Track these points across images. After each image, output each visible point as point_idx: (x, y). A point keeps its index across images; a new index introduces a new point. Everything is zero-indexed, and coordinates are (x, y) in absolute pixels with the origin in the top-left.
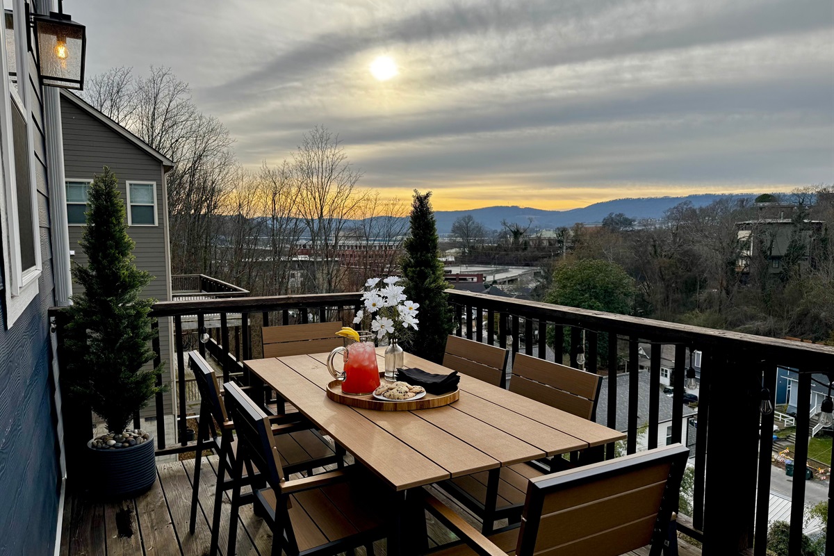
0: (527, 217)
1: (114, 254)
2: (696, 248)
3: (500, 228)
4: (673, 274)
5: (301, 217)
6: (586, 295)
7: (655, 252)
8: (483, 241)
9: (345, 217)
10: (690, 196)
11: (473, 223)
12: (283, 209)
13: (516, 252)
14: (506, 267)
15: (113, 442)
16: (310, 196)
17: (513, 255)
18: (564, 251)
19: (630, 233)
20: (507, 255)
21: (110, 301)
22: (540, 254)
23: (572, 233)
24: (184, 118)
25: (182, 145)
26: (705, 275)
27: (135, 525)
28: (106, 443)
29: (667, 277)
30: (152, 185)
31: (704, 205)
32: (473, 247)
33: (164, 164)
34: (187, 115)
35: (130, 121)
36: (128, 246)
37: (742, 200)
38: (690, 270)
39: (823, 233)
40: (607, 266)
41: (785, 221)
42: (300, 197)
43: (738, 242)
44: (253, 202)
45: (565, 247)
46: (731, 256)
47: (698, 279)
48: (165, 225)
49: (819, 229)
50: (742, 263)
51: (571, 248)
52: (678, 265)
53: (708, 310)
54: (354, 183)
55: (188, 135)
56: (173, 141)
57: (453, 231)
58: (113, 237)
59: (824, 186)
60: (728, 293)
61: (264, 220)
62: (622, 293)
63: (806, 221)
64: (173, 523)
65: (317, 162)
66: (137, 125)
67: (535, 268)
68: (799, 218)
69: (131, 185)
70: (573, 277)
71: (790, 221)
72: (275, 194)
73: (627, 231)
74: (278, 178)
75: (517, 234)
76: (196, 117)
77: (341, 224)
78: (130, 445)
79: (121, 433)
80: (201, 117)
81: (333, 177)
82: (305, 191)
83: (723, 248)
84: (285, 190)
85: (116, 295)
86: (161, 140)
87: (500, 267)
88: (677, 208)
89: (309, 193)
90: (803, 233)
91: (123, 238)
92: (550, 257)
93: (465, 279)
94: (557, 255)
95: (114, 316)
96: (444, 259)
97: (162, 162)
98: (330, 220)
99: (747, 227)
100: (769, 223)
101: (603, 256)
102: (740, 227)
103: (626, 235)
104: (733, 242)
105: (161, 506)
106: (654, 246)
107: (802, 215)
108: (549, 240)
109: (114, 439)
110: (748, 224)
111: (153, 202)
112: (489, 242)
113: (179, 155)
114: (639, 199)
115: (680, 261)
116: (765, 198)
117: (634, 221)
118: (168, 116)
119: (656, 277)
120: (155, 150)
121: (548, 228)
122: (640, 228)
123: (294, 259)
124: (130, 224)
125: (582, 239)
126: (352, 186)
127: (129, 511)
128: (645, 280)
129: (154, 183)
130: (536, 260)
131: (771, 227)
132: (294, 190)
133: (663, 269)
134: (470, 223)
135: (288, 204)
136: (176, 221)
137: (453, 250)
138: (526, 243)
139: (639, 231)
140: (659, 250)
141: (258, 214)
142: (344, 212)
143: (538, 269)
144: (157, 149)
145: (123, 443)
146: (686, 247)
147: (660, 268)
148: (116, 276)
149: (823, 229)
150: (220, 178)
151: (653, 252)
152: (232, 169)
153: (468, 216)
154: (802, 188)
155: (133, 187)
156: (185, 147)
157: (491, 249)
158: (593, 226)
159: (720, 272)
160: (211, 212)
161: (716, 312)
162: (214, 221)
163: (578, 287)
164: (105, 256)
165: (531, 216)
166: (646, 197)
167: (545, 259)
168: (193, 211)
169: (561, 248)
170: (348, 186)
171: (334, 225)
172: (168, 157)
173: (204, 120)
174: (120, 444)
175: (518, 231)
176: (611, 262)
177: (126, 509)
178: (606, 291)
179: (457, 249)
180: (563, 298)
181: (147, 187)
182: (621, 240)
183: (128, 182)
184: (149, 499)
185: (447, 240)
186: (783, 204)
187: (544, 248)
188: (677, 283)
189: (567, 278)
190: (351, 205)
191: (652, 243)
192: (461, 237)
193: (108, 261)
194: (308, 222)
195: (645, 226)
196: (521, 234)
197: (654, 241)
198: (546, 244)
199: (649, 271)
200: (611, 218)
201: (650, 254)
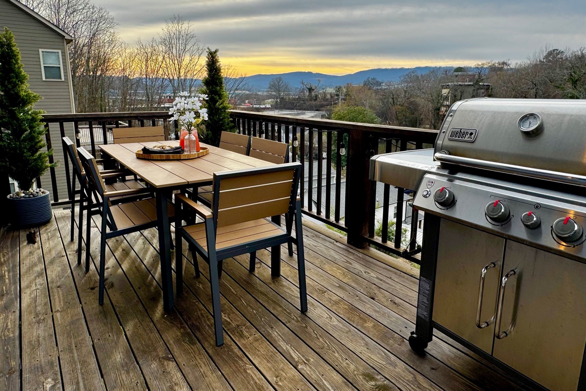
0: (317, 79)
1: (15, 81)
2: (418, 100)
3: (300, 86)
4: (404, 116)
5: (166, 77)
7: (394, 102)
8: (289, 95)
9: (195, 78)
10: (416, 68)
11: (282, 82)
12: (153, 71)
13: (310, 102)
14: (304, 111)
15: (23, 195)
16: (171, 63)
17: (308, 103)
18: (340, 101)
19: (380, 90)
20: (305, 103)
21: (15, 110)
22: (325, 103)
23: (345, 90)
24: (81, 7)
25: (81, 26)
26: (422, 117)
27: (38, 239)
28: (18, 195)
29: (400, 118)
30: (58, 53)
31: (424, 73)
32: (282, 98)
33: (66, 38)
34: (83, 5)
35: (42, 9)
36: (24, 78)
37: (446, 70)
38: (413, 114)
39: (490, 91)
40: (365, 111)
41: (469, 84)
42: (165, 63)
43: (442, 96)
44: (133, 67)
45: (340, 99)
46: (437, 104)
47: (418, 118)
48: (69, 80)
49: (488, 89)
51: (344, 99)
52: (407, 110)
54: (201, 54)
55: (85, 19)
56: (74, 23)
57: (270, 88)
58: (13, 71)
59: (493, 62)
61: (140, 79)
63: (480, 84)
64: (61, 237)
65: (175, 40)
66: (48, 11)
67: (322, 112)
68: (477, 82)
69: (43, 52)
70: (344, 117)
71: (472, 83)
72: (147, 61)
73: (378, 89)
74: (149, 50)
75: (310, 90)
76: (90, 7)
77: (193, 82)
78: (34, 196)
79: (28, 190)
80: (94, 6)
81: (186, 50)
82: (168, 59)
83: (433, 100)
84: (154, 58)
85: (19, 107)
86: (65, 22)
87: (300, 112)
88: (408, 75)
89: (171, 61)
90: (479, 91)
91: (21, 72)
92: (331, 105)
94: (336, 104)
95: (18, 119)
96: (264, 106)
97: (64, 37)
98: (185, 80)
99: (447, 87)
100: (460, 85)
101: (363, 105)
102: (443, 87)
103: (377, 92)
104: (439, 96)
105: (55, 230)
106: (393, 98)
107: (479, 80)
108: (331, 94)
109: (23, 193)
110: (448, 85)
111: (60, 64)
112: (293, 94)
113: (79, 34)
114: (386, 69)
115: (408, 108)
116: (459, 69)
117: (383, 83)
118: (70, 5)
119: (394, 118)
120: (61, 29)
121: (330, 87)
122: (386, 87)
123: (162, 106)
124: (44, 79)
125: (350, 93)
126: (200, 56)
127: (35, 233)
128: (387, 120)
129: (60, 51)
130: (323, 107)
131: (461, 87)
132: (160, 58)
133: (398, 113)
134: (281, 82)
135: (157, 68)
136: (80, 79)
137: (270, 100)
138: (316, 96)
139: (385, 89)
140: (396, 101)
141: (137, 76)
142: (195, 73)
143: (324, 113)
144: (62, 29)
145: (29, 195)
146: (412, 99)
147: (396, 112)
148: (17, 95)
149: (490, 89)
150: (109, 50)
151: (392, 102)
152: (117, 44)
153: (279, 78)
154: (480, 64)
155: (45, 53)
156: (83, 27)
157: (294, 99)
158: (357, 85)
159: (430, 115)
160: (104, 73)
162: (106, 80)
164: (10, 83)
165: (319, 79)
166: (390, 68)
167: (328, 106)
168: (92, 73)
169: (338, 99)
170: (197, 57)
171: (188, 83)
172: (71, 34)
173: (96, 9)
174: (28, 196)
175: (311, 88)
176: (367, 108)
177: (33, 232)
179: (272, 100)
181: (54, 54)
182: (374, 95)
183: (40, 50)
184: (47, 227)
185: (265, 93)
186: (470, 73)
187: (328, 99)
188: (405, 121)
190: (199, 69)
191: (392, 96)
192: (275, 91)
193: (12, 86)
194: (170, 81)
195: (388, 86)
196: (313, 90)
197: (393, 95)
198: (328, 96)
199: (389, 114)
200: (369, 81)
201: (391, 103)
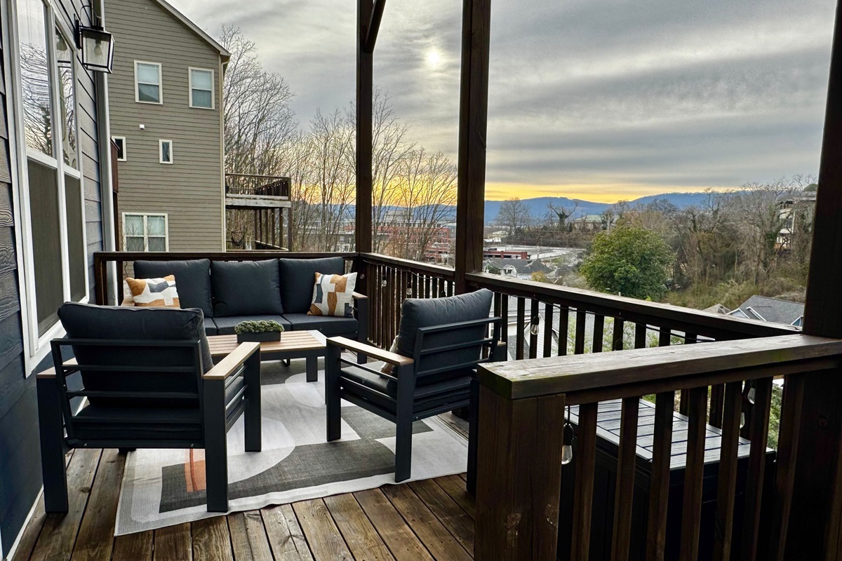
4: (712, 248)
6: (624, 261)
7: (695, 227)
13: (561, 234)
14: (551, 248)
17: (557, 236)
18: (608, 230)
20: (552, 236)
22: (584, 236)
26: (743, 247)
29: (705, 251)
30: (210, 72)
32: (519, 229)
33: (222, 54)
38: (728, 245)
40: (645, 234)
43: (778, 217)
46: (771, 231)
47: (736, 252)
48: (220, 109)
50: (780, 240)
52: (717, 240)
53: (745, 282)
57: (501, 213)
60: (765, 265)
62: (658, 259)
67: (578, 249)
69: (192, 71)
70: (611, 243)
75: (562, 216)
87: (545, 248)
93: (510, 257)
96: (491, 240)
97: (219, 52)
99: (788, 205)
102: (782, 206)
106: (694, 221)
108: (594, 223)
110: (790, 202)
111: (211, 88)
112: (536, 223)
115: (720, 236)
119: (694, 250)
121: (593, 214)
124: (191, 106)
128: (684, 254)
129: (213, 71)
130: (580, 242)
133: (701, 243)
134: (517, 205)
137: (501, 233)
138: (571, 225)
140: (698, 226)
143: (581, 250)
146: (727, 224)
147: (699, 242)
151: (692, 228)
155: (194, 73)
157: (537, 230)
159: (758, 244)
161: (752, 283)
163: (616, 253)
175: (563, 213)
178: (643, 257)
179: (504, 232)
180: (600, 263)
181: (206, 74)
183: (190, 68)
187: (589, 230)
188: (714, 257)
189: (605, 245)
191: (692, 218)
196: (567, 217)
197: (694, 216)
198: (590, 226)
199: (687, 245)
200: (656, 204)
201: (690, 229)
